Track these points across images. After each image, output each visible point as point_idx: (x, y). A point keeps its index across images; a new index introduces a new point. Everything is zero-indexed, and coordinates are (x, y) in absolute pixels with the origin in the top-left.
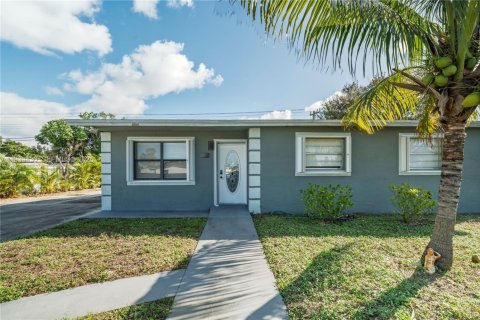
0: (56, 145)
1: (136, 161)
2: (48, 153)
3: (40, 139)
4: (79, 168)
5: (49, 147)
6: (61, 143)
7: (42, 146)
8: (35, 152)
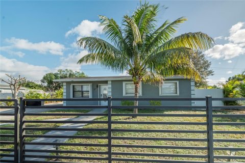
0: (49, 83)
1: (74, 92)
2: (45, 87)
3: (43, 81)
4: (57, 94)
5: (46, 84)
6: (50, 82)
7: (43, 84)
8: (40, 87)
